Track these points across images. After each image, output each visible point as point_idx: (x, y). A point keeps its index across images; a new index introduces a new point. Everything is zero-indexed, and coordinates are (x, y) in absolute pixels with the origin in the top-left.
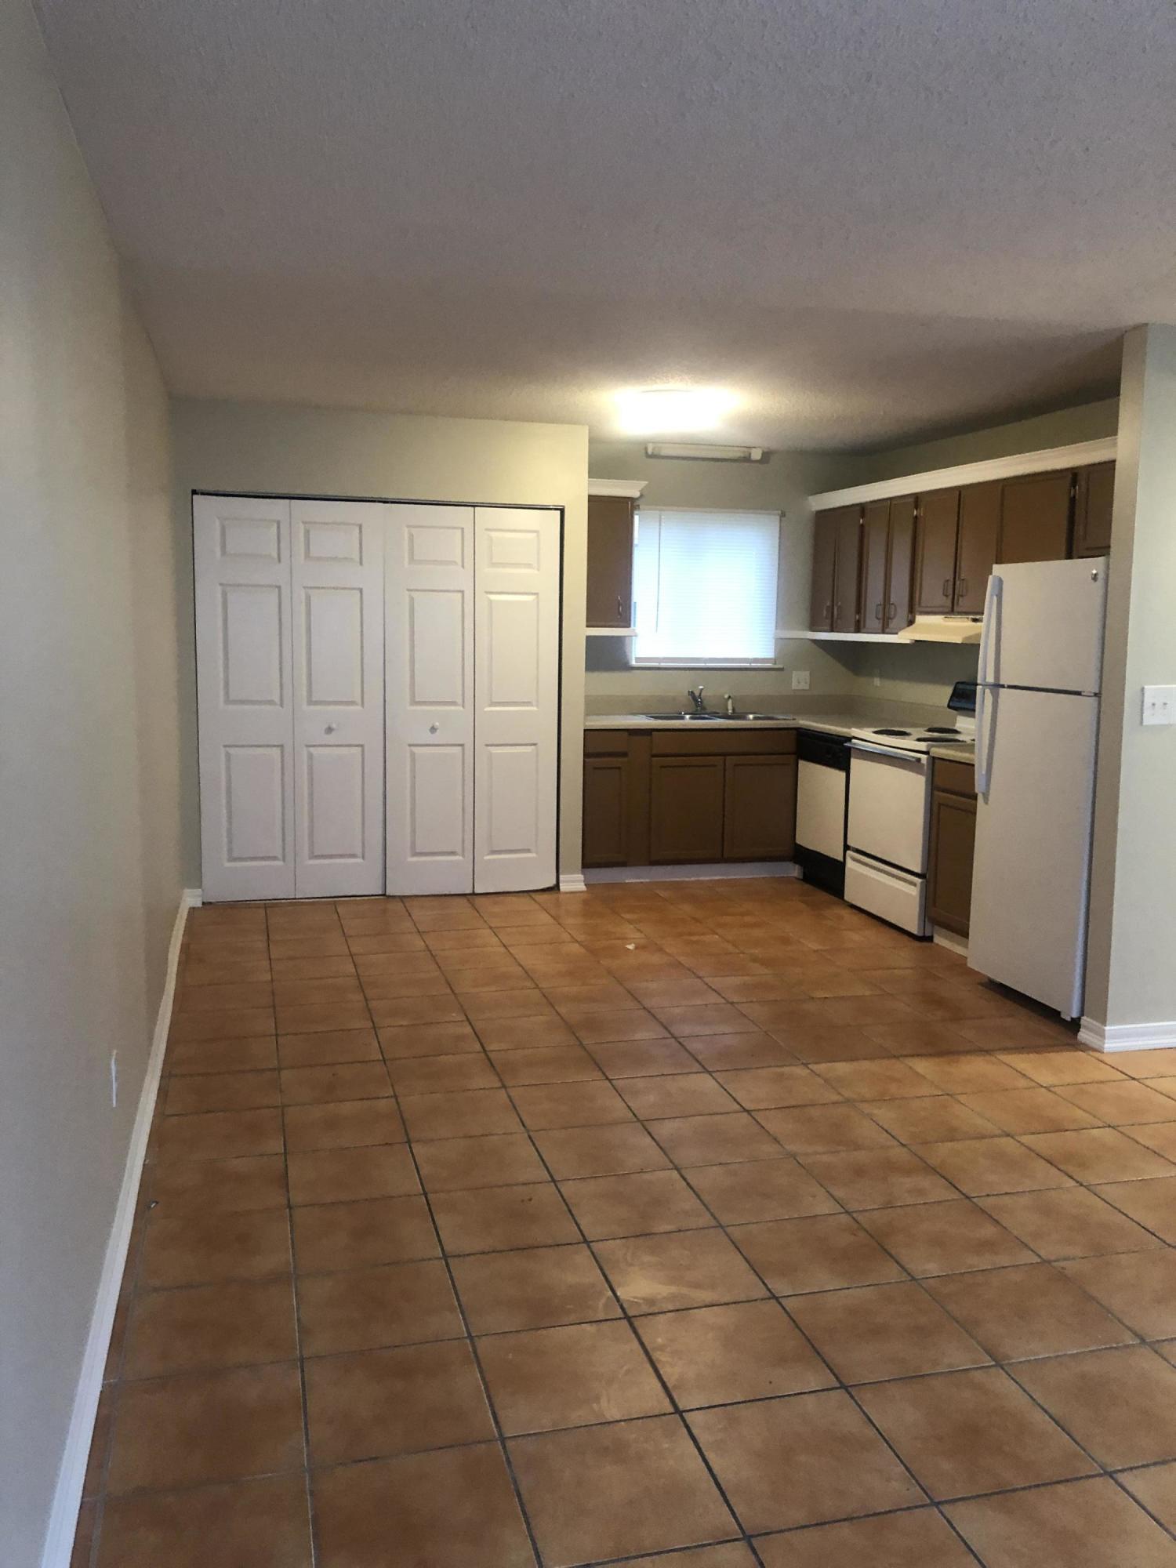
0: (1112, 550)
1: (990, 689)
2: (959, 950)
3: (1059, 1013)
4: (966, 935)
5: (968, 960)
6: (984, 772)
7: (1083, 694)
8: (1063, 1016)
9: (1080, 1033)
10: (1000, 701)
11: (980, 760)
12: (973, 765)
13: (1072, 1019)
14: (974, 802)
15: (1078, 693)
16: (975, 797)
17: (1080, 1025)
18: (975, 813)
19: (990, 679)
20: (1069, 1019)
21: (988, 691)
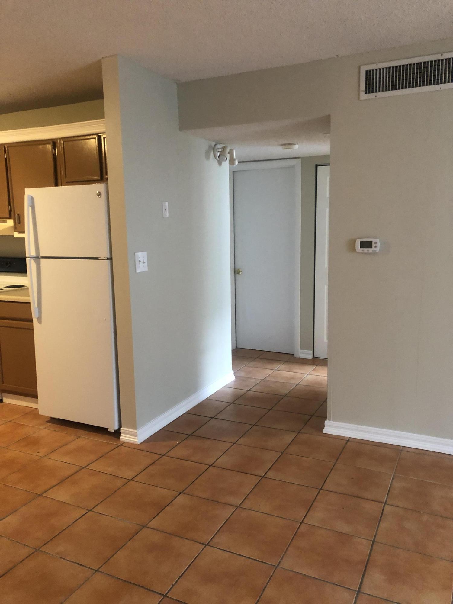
0: (109, 180)
1: (34, 260)
2: (32, 405)
3: (106, 429)
4: (36, 397)
5: (39, 410)
6: (36, 307)
7: (99, 258)
8: (109, 430)
9: (121, 437)
10: (41, 265)
11: (33, 299)
12: (30, 303)
13: (115, 431)
14: (31, 323)
15: (97, 258)
16: (31, 321)
17: (121, 433)
18: (33, 330)
19: (33, 254)
20: (113, 431)
21: (32, 261)
